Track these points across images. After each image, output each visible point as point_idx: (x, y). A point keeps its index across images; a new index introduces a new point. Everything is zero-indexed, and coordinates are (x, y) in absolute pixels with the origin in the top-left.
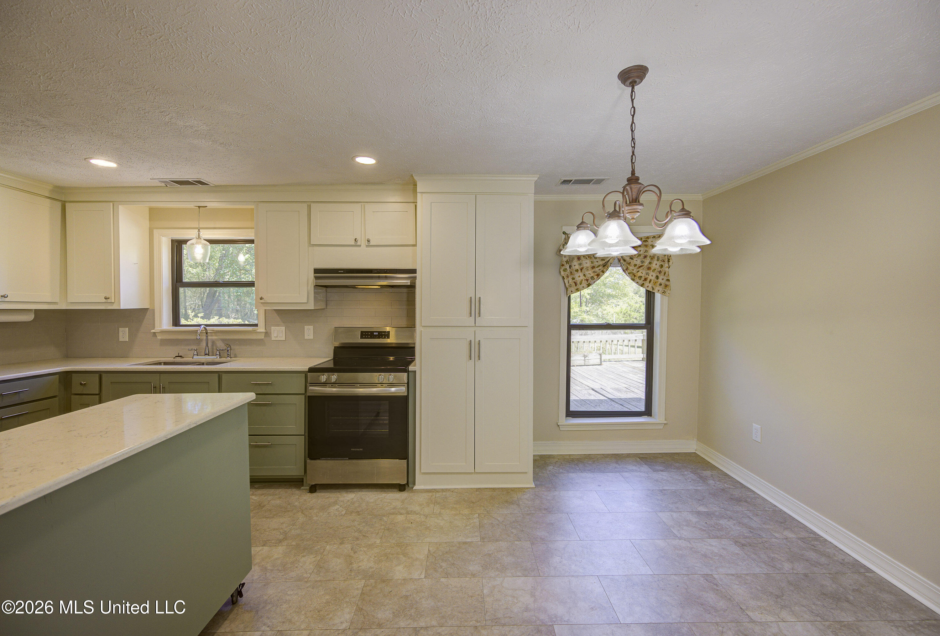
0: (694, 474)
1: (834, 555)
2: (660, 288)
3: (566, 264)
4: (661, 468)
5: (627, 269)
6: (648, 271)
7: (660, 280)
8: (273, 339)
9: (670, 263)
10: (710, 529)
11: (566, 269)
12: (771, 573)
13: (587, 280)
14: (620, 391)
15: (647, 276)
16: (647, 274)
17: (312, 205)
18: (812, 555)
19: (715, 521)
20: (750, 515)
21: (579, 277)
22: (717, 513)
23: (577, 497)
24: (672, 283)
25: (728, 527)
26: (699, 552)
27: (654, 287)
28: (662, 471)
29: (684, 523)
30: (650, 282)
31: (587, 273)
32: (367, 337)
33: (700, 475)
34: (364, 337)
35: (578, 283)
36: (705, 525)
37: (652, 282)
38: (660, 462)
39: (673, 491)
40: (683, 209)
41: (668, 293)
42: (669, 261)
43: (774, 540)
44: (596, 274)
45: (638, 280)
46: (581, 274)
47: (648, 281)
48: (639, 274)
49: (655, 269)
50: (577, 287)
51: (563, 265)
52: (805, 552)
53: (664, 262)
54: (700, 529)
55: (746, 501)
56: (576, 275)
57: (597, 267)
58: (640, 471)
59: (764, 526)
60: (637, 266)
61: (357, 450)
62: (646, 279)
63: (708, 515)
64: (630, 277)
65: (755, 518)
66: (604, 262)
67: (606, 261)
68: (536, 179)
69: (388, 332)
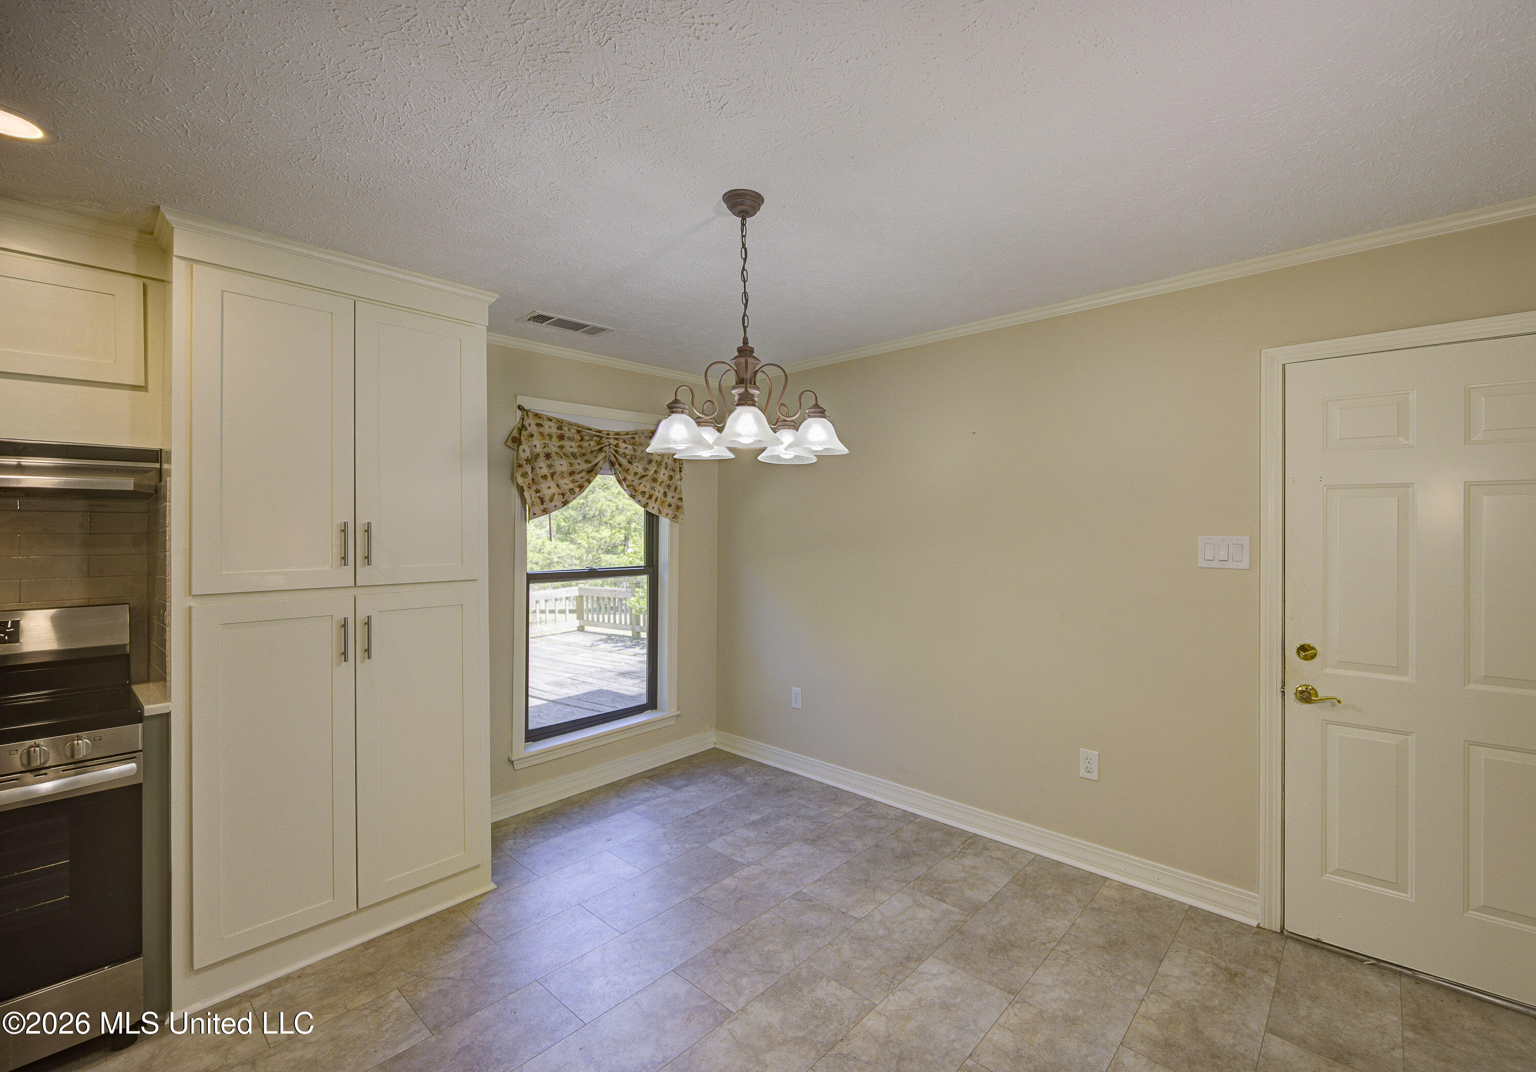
0: (726, 775)
1: (888, 814)
2: (670, 511)
3: (527, 464)
4: (682, 782)
5: (625, 479)
6: (654, 485)
7: (669, 499)
9: (683, 473)
10: (774, 837)
11: (527, 473)
12: (850, 859)
13: (563, 495)
14: (563, 685)
15: (653, 492)
16: (653, 488)
18: (872, 822)
19: (775, 826)
20: (804, 803)
21: (548, 488)
22: (772, 816)
23: (582, 873)
24: (685, 504)
25: (790, 827)
26: (776, 872)
27: (661, 509)
28: (687, 786)
29: (744, 844)
30: (656, 500)
31: (561, 482)
33: (733, 776)
35: (547, 498)
36: (767, 835)
37: (659, 500)
38: (678, 774)
39: (712, 807)
40: (816, 405)
41: (680, 519)
42: (680, 471)
43: (837, 821)
44: (577, 484)
45: (640, 497)
46: (552, 484)
47: (654, 499)
48: (642, 488)
49: (663, 482)
50: (545, 506)
51: (520, 466)
52: (866, 822)
53: (675, 471)
54: (764, 842)
55: (794, 789)
56: (544, 486)
57: (578, 474)
58: (657, 797)
59: (822, 810)
60: (639, 476)
62: (650, 497)
63: (764, 821)
64: (629, 492)
65: (810, 805)
66: (590, 465)
67: (593, 464)
68: (494, 300)
69: (15, 625)
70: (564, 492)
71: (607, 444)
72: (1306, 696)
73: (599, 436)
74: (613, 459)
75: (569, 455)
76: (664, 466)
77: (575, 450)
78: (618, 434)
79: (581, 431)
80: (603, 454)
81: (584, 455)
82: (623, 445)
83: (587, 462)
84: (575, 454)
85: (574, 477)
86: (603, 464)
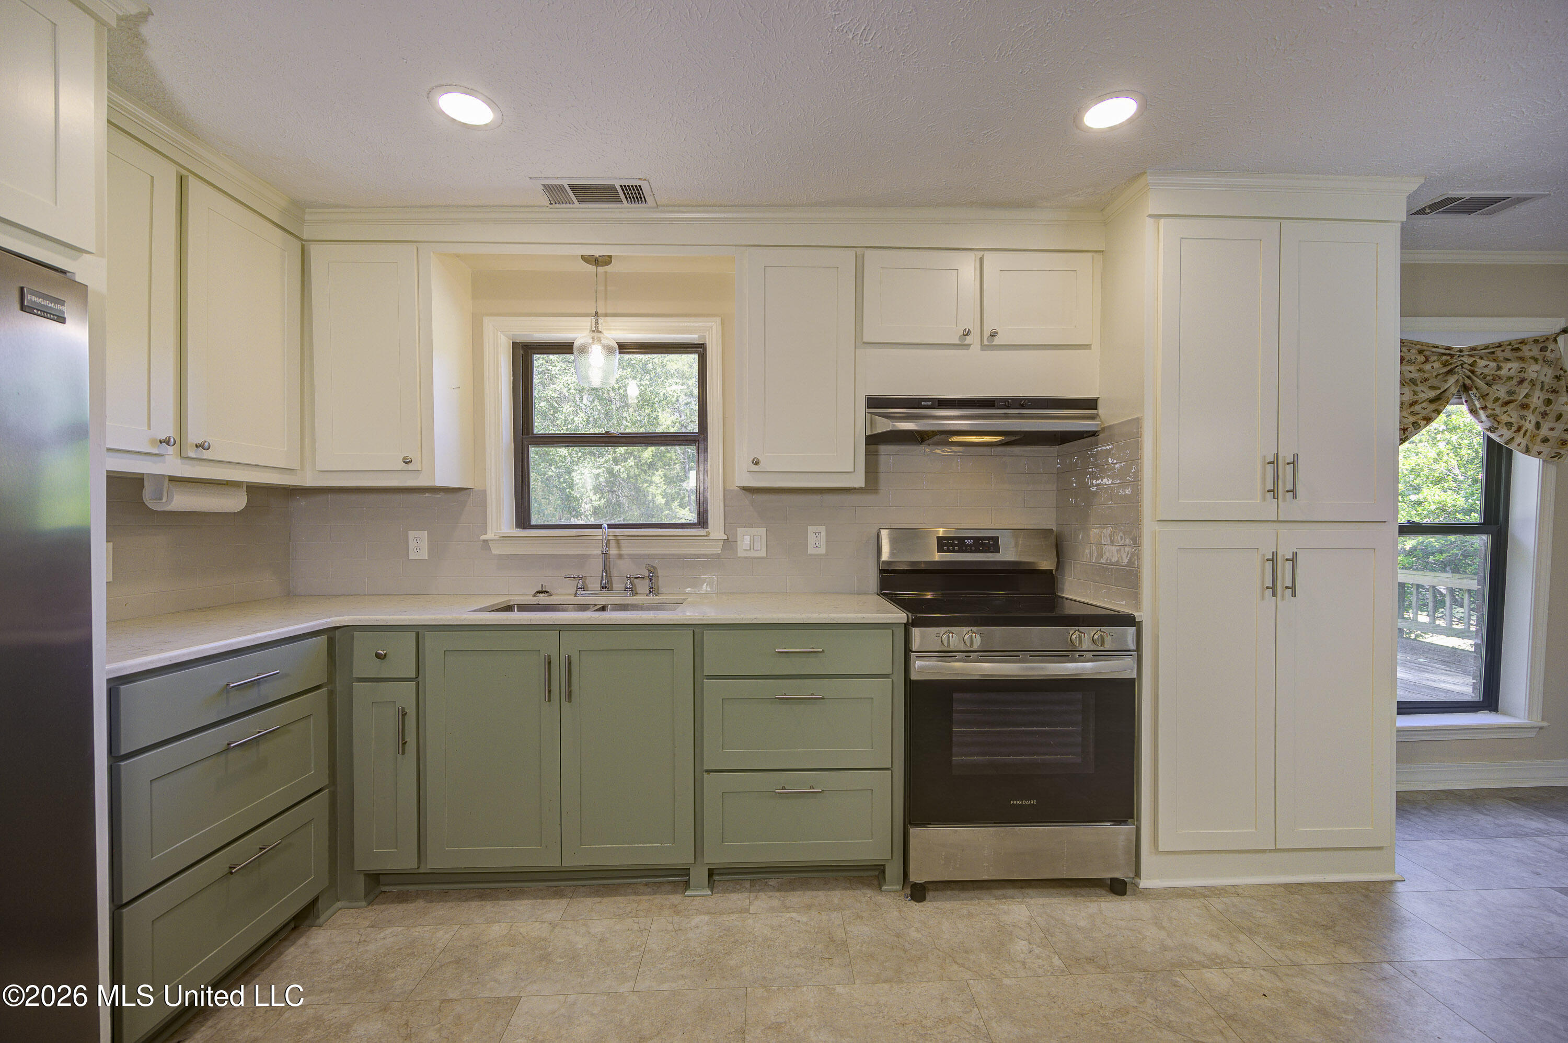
2: (1543, 448)
7: (1541, 430)
8: (741, 553)
17: (868, 253)
30: (1524, 431)
32: (951, 548)
34: (945, 548)
37: (1528, 430)
44: (1422, 416)
47: (1521, 429)
48: (1505, 418)
49: (1537, 408)
53: (1557, 392)
57: (1419, 404)
60: (1501, 402)
61: (1024, 802)
62: (1517, 427)
66: (1439, 393)
67: (1442, 390)
68: (1415, 187)
69: (995, 540)
70: (1406, 427)
71: (1459, 363)
73: (1448, 354)
74: (1468, 382)
75: (1408, 381)
76: (1537, 385)
77: (1416, 375)
78: (1473, 349)
79: (1424, 351)
80: (1456, 377)
81: (1426, 380)
82: (1482, 363)
83: (1432, 388)
84: (1416, 380)
85: (1417, 408)
86: (1454, 390)
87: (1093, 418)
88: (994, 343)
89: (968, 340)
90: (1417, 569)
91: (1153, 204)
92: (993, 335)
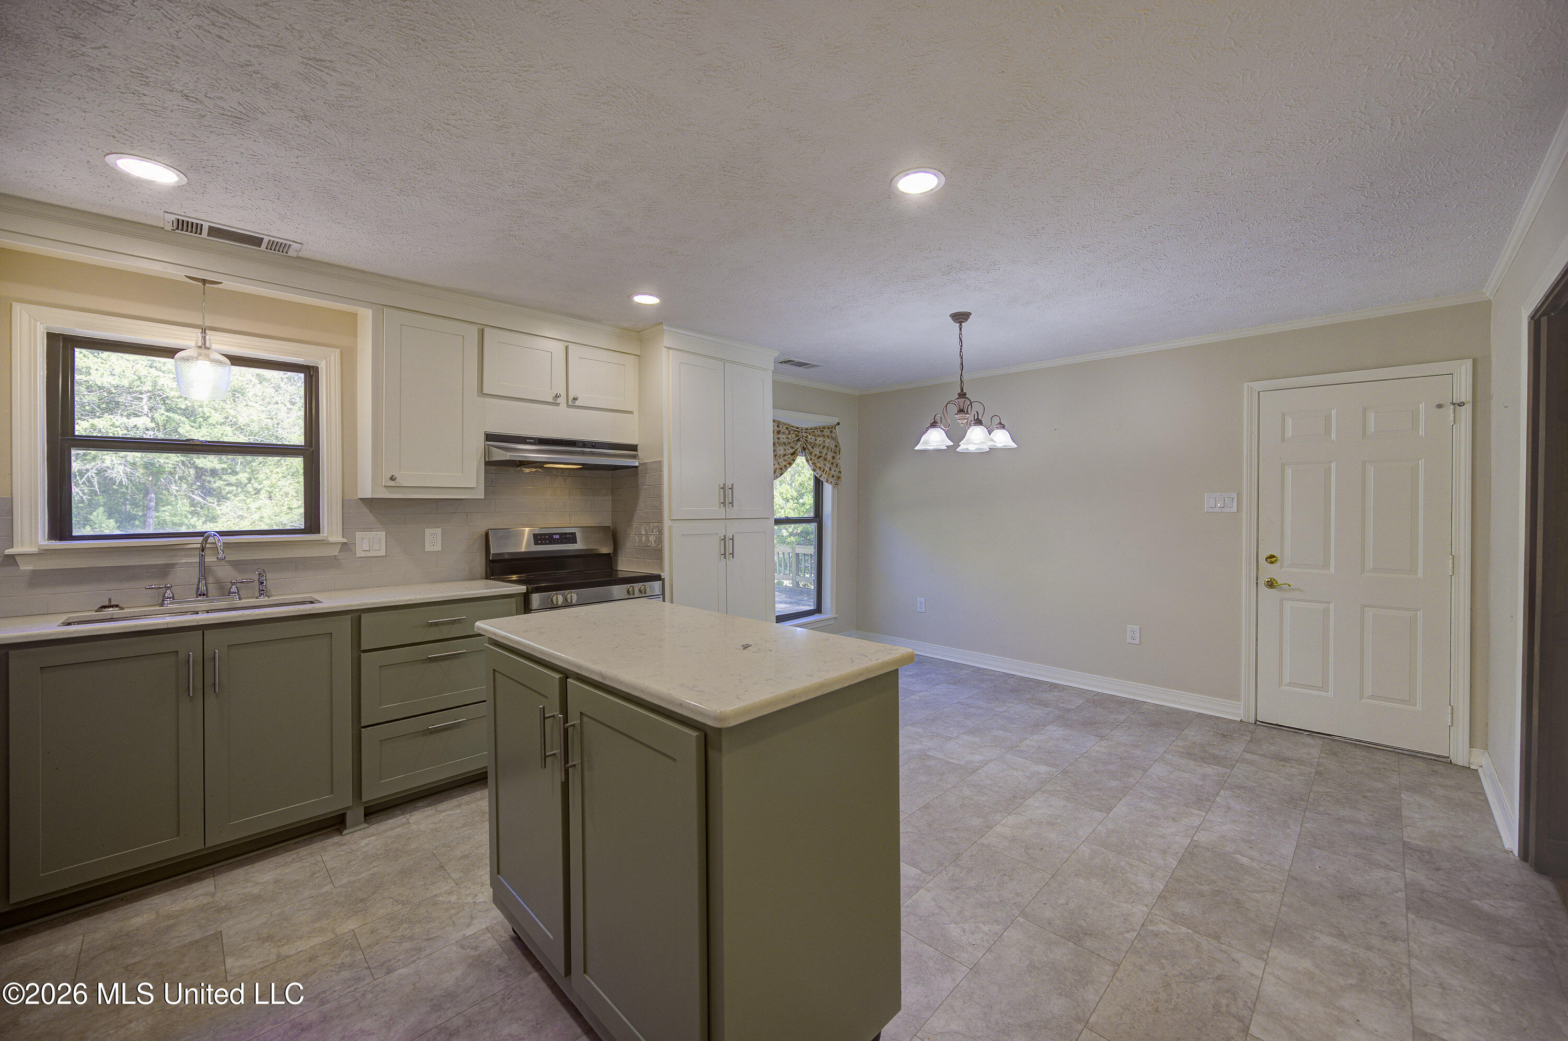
2: (830, 481)
5: (811, 459)
6: (825, 462)
7: (832, 472)
8: (359, 554)
13: (781, 469)
15: (825, 467)
16: (825, 465)
17: (487, 329)
27: (828, 478)
32: (544, 542)
34: (540, 542)
37: (827, 473)
41: (838, 486)
42: (839, 453)
44: (787, 462)
48: (818, 465)
49: (829, 460)
53: (836, 453)
60: (817, 457)
62: (823, 471)
64: (812, 467)
66: (793, 451)
67: (795, 449)
68: (776, 355)
69: (574, 534)
70: (781, 467)
71: (802, 436)
72: (1271, 584)
73: (797, 431)
74: (805, 446)
75: (783, 443)
76: (830, 450)
77: (785, 440)
78: (807, 429)
79: (788, 428)
80: (800, 443)
81: (789, 443)
82: (810, 437)
83: (792, 448)
85: (786, 457)
86: (800, 449)
87: (635, 457)
88: (576, 404)
89: (559, 400)
90: (803, 545)
91: (667, 341)
92: (575, 399)
